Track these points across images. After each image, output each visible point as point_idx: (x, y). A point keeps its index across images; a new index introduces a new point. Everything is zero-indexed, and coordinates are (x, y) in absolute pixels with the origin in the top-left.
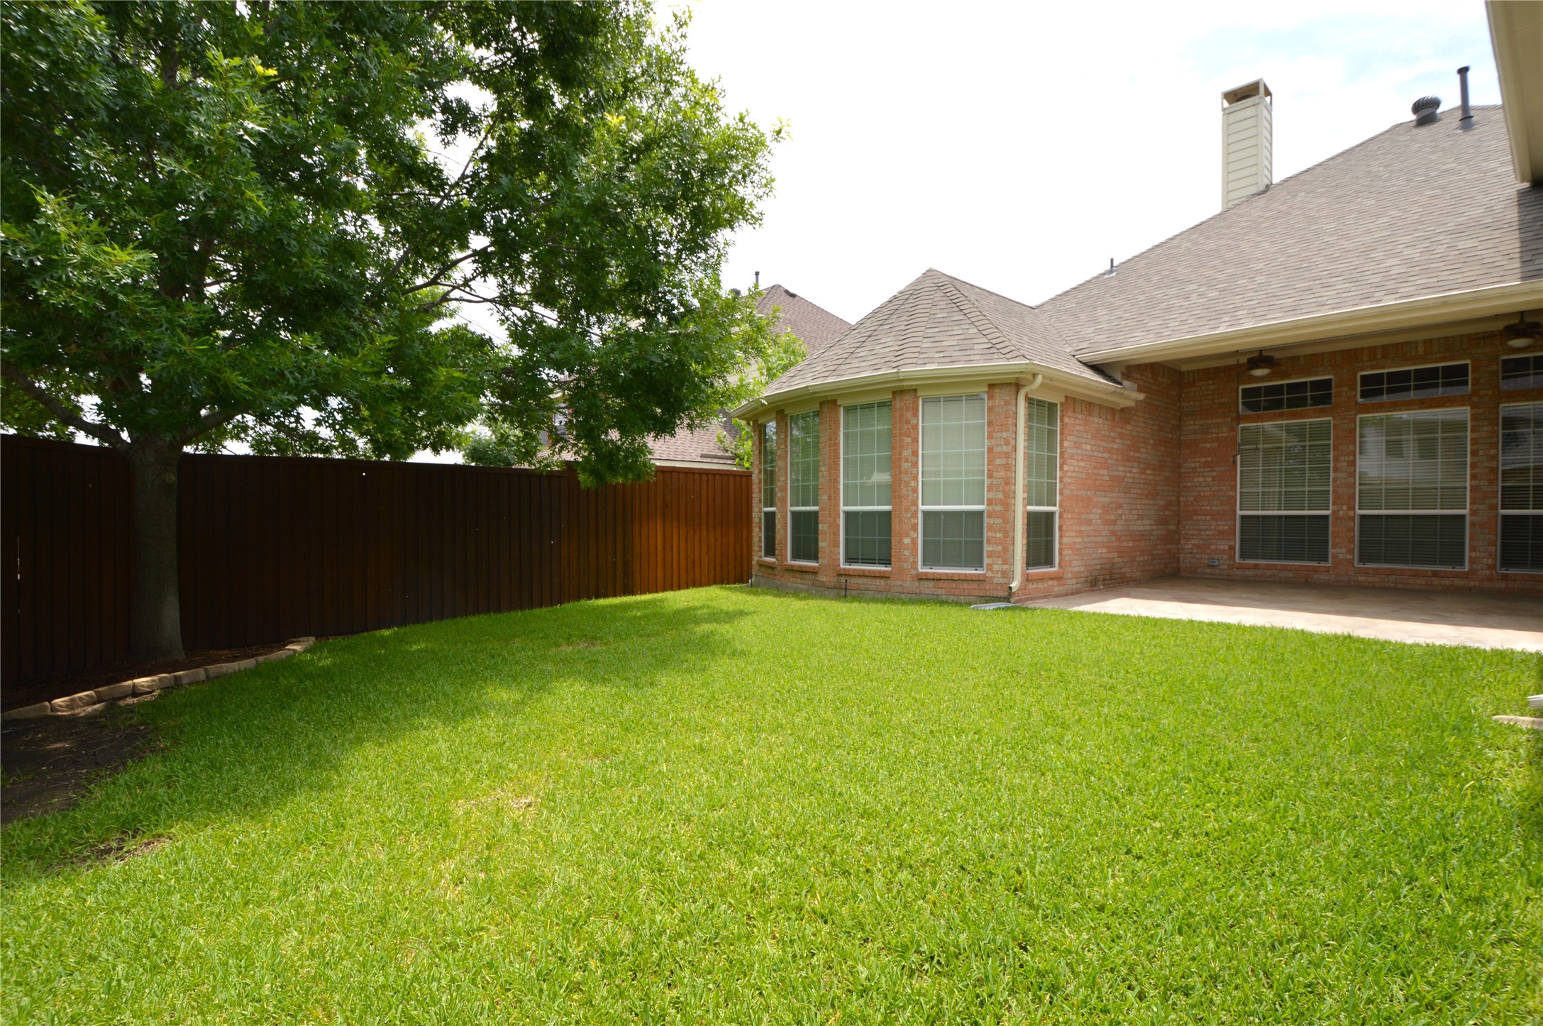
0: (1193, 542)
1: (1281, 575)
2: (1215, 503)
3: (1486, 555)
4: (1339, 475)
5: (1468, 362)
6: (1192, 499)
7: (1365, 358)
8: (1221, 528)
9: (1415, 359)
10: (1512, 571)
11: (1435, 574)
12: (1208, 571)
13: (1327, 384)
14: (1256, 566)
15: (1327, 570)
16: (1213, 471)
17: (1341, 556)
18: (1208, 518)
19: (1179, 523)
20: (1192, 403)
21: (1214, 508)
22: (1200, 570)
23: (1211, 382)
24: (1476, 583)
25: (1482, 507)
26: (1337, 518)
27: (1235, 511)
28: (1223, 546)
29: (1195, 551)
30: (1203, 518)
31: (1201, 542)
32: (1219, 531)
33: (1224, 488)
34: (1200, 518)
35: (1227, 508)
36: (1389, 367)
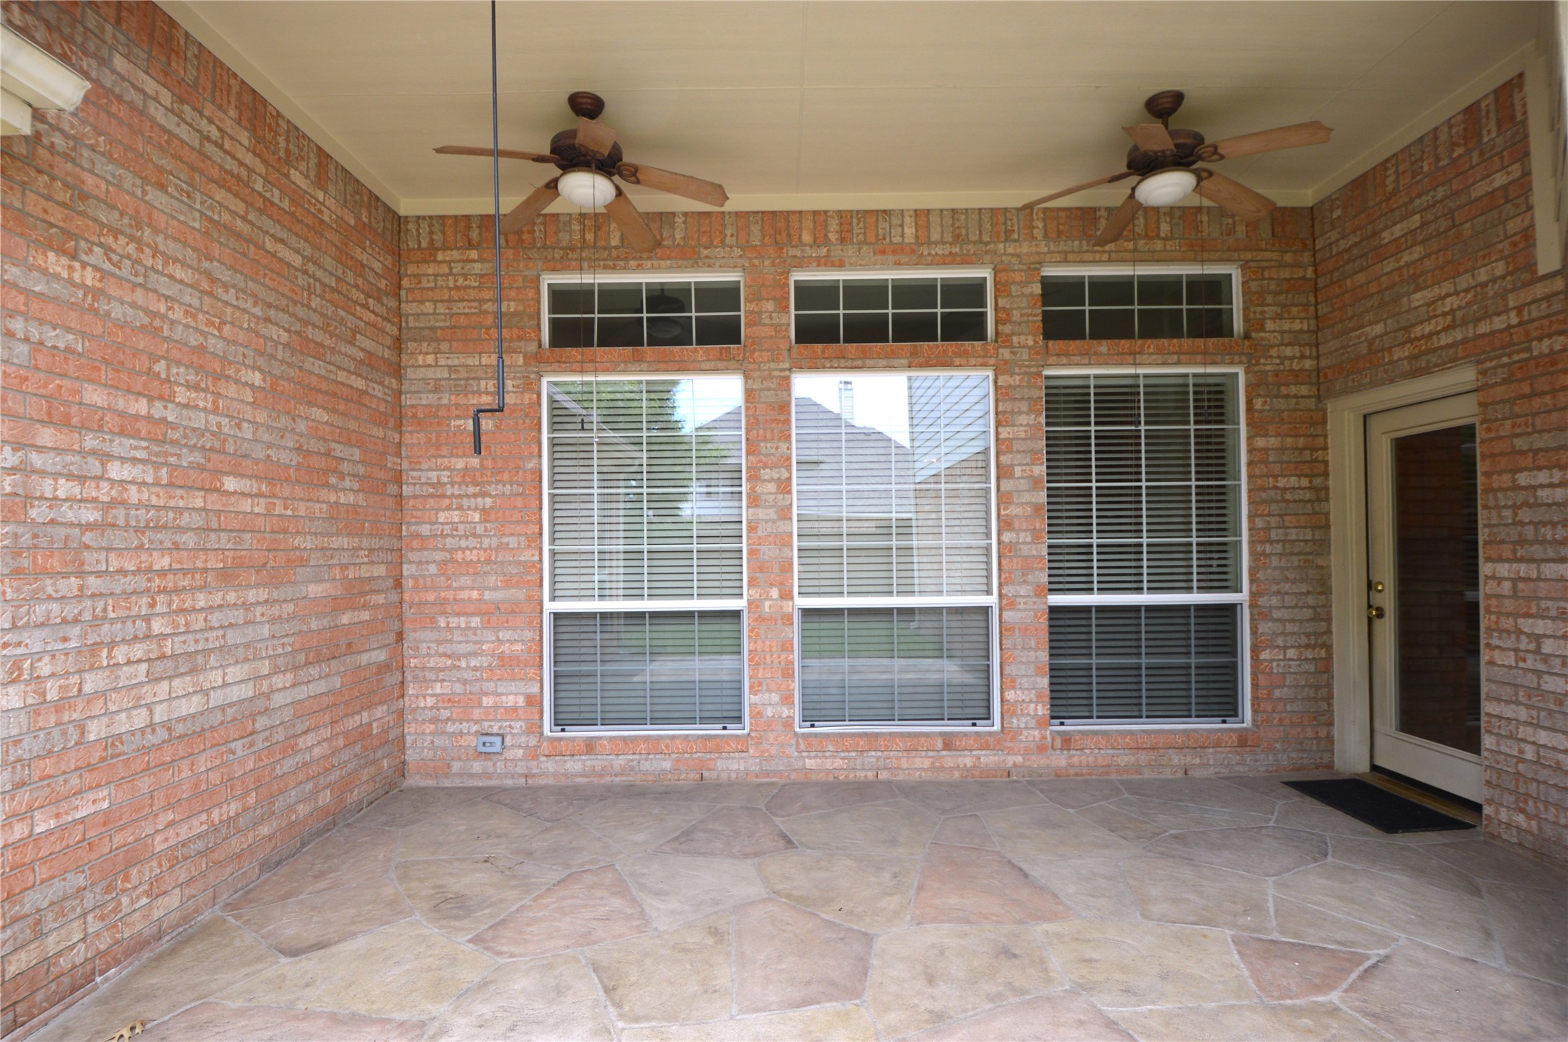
0: (438, 689)
1: (646, 766)
2: (492, 580)
3: (1033, 695)
4: (762, 513)
5: (984, 273)
6: (433, 569)
7: (807, 238)
8: (506, 648)
9: (901, 254)
10: (1071, 727)
11: (949, 742)
12: (477, 767)
13: (728, 295)
14: (590, 747)
15: (742, 745)
16: (484, 494)
17: (769, 712)
18: (475, 621)
19: (400, 636)
20: (428, 307)
21: (488, 595)
22: (456, 766)
23: (474, 254)
24: (1019, 759)
25: (1023, 590)
26: (761, 619)
27: (541, 604)
28: (513, 697)
29: (445, 714)
30: (462, 621)
31: (458, 688)
32: (501, 657)
33: (513, 542)
34: (454, 621)
35: (520, 594)
36: (854, 266)
